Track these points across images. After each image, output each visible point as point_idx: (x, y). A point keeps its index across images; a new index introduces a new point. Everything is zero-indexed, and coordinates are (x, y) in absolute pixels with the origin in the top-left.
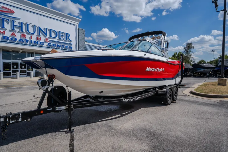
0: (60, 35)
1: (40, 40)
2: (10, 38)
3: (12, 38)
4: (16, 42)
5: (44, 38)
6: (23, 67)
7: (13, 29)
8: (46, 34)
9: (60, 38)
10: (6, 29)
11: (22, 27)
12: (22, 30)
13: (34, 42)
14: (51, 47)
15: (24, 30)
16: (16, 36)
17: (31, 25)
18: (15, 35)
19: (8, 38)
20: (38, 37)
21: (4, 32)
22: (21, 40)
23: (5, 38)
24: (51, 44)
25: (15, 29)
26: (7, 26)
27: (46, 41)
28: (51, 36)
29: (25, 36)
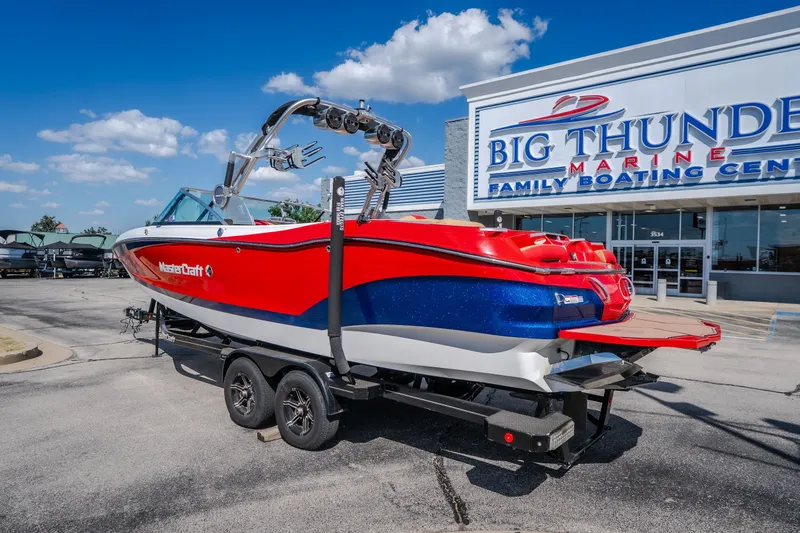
0: (787, 113)
1: (689, 159)
2: (594, 180)
3: (601, 177)
4: (612, 186)
5: (708, 150)
6: (668, 262)
7: (604, 149)
8: (713, 134)
9: (786, 128)
10: (587, 157)
11: (627, 135)
12: (627, 147)
13: (666, 172)
14: (737, 178)
15: (634, 143)
16: (609, 168)
17: (658, 118)
18: (607, 166)
19: (590, 178)
20: (678, 154)
21: (582, 165)
22: (624, 177)
23: (585, 181)
24: (735, 165)
25: (609, 148)
26: (591, 147)
27: (713, 158)
28: (736, 133)
29: (636, 161)
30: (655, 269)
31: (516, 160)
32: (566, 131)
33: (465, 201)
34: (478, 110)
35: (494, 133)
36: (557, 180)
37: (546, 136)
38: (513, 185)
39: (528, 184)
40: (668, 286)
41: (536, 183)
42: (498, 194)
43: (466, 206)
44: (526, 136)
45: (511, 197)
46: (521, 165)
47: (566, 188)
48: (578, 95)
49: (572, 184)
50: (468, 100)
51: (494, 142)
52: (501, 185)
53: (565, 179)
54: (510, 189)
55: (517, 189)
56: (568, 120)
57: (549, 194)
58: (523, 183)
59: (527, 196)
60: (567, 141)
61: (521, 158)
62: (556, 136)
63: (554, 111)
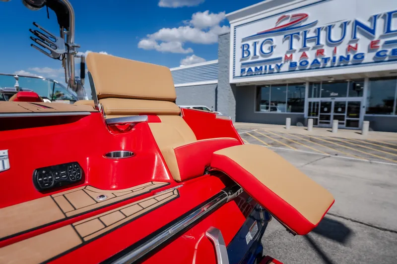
1: (356, 49)
2: (298, 64)
3: (302, 62)
4: (308, 67)
6: (340, 110)
7: (305, 46)
8: (373, 32)
10: (295, 51)
11: (318, 36)
12: (318, 43)
13: (341, 57)
14: (387, 59)
15: (322, 41)
16: (307, 57)
17: (339, 24)
18: (306, 55)
19: (296, 63)
20: (350, 46)
21: (291, 55)
22: (316, 62)
23: (293, 65)
24: (386, 51)
25: (308, 45)
26: (297, 44)
27: (372, 47)
28: (389, 30)
29: (323, 52)
30: (332, 114)
31: (255, 55)
32: (282, 36)
33: (228, 78)
34: (235, 27)
35: (244, 40)
36: (277, 65)
37: (272, 40)
38: (253, 69)
39: (261, 68)
40: (339, 123)
41: (266, 67)
42: (245, 74)
43: (229, 81)
44: (261, 40)
45: (252, 75)
46: (258, 57)
47: (282, 69)
48: (290, 14)
49: (286, 67)
50: (230, 22)
51: (243, 45)
52: (247, 69)
53: (281, 65)
54: (251, 71)
55: (255, 70)
56: (284, 30)
57: (272, 73)
58: (258, 67)
59: (261, 74)
60: (283, 42)
61: (258, 54)
62: (277, 40)
63: (277, 25)
